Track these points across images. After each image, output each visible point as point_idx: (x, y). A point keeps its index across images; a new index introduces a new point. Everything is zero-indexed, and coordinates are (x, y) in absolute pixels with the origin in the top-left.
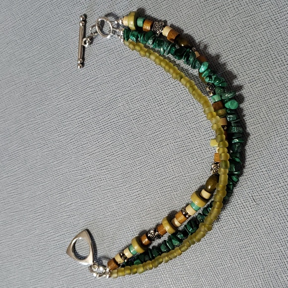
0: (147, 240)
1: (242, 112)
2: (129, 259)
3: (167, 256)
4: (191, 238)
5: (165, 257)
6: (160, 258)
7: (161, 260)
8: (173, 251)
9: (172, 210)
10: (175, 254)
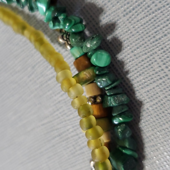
1: (123, 67)
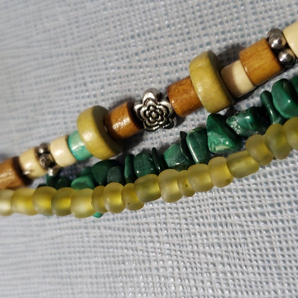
0: (127, 120)
2: (61, 170)
3: (179, 180)
4: (280, 134)
5: (170, 180)
6: (155, 181)
7: (155, 189)
8: (204, 166)
9: (231, 42)
10: (208, 179)
